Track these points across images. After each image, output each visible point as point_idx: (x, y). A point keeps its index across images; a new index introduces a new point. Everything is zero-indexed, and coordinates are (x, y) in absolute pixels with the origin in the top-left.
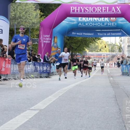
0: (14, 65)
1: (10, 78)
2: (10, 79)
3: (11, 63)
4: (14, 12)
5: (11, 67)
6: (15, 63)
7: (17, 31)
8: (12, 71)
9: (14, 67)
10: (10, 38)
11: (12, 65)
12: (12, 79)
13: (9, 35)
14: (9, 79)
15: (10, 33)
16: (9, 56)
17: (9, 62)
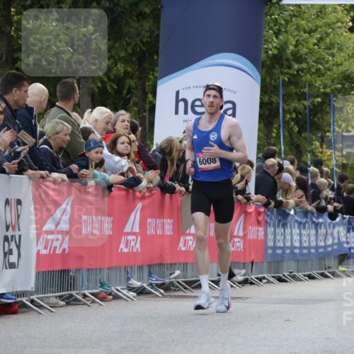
0: (278, 230)
1: (264, 278)
2: (265, 281)
3: (266, 222)
4: (277, 38)
5: (266, 234)
6: (279, 222)
7: (286, 107)
8: (270, 251)
9: (278, 237)
10: (261, 134)
11: (271, 230)
12: (272, 279)
13: (260, 122)
14: (261, 281)
15: (261, 116)
16: (260, 197)
17: (260, 218)
